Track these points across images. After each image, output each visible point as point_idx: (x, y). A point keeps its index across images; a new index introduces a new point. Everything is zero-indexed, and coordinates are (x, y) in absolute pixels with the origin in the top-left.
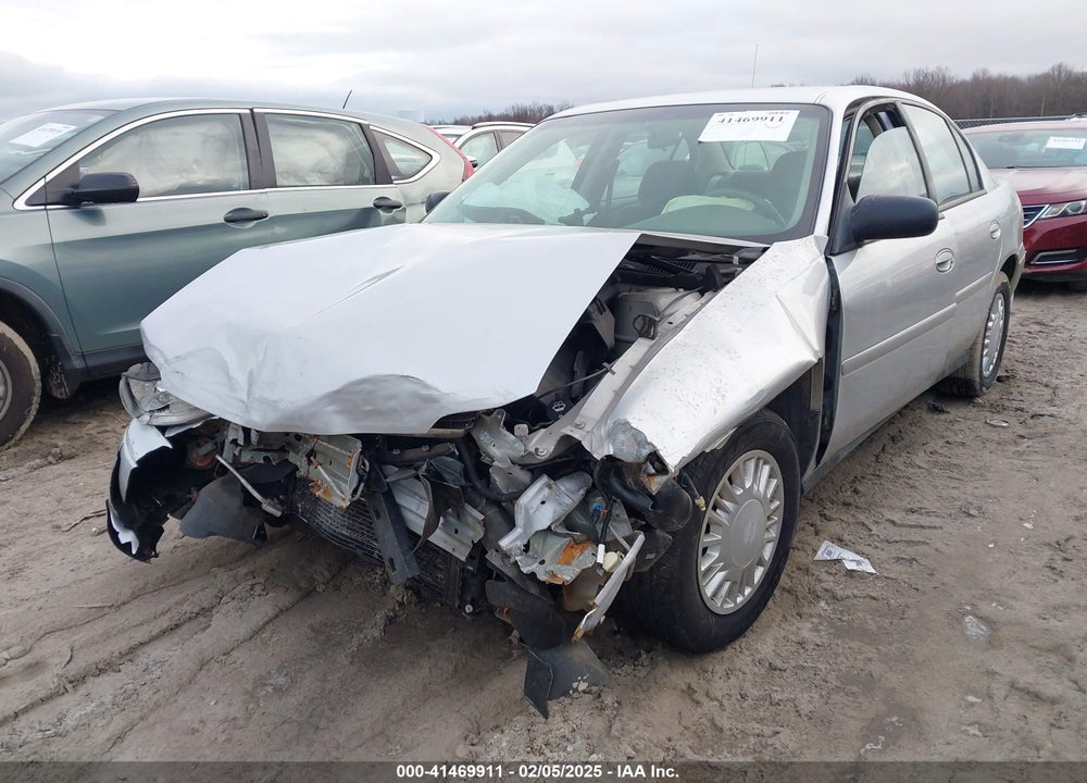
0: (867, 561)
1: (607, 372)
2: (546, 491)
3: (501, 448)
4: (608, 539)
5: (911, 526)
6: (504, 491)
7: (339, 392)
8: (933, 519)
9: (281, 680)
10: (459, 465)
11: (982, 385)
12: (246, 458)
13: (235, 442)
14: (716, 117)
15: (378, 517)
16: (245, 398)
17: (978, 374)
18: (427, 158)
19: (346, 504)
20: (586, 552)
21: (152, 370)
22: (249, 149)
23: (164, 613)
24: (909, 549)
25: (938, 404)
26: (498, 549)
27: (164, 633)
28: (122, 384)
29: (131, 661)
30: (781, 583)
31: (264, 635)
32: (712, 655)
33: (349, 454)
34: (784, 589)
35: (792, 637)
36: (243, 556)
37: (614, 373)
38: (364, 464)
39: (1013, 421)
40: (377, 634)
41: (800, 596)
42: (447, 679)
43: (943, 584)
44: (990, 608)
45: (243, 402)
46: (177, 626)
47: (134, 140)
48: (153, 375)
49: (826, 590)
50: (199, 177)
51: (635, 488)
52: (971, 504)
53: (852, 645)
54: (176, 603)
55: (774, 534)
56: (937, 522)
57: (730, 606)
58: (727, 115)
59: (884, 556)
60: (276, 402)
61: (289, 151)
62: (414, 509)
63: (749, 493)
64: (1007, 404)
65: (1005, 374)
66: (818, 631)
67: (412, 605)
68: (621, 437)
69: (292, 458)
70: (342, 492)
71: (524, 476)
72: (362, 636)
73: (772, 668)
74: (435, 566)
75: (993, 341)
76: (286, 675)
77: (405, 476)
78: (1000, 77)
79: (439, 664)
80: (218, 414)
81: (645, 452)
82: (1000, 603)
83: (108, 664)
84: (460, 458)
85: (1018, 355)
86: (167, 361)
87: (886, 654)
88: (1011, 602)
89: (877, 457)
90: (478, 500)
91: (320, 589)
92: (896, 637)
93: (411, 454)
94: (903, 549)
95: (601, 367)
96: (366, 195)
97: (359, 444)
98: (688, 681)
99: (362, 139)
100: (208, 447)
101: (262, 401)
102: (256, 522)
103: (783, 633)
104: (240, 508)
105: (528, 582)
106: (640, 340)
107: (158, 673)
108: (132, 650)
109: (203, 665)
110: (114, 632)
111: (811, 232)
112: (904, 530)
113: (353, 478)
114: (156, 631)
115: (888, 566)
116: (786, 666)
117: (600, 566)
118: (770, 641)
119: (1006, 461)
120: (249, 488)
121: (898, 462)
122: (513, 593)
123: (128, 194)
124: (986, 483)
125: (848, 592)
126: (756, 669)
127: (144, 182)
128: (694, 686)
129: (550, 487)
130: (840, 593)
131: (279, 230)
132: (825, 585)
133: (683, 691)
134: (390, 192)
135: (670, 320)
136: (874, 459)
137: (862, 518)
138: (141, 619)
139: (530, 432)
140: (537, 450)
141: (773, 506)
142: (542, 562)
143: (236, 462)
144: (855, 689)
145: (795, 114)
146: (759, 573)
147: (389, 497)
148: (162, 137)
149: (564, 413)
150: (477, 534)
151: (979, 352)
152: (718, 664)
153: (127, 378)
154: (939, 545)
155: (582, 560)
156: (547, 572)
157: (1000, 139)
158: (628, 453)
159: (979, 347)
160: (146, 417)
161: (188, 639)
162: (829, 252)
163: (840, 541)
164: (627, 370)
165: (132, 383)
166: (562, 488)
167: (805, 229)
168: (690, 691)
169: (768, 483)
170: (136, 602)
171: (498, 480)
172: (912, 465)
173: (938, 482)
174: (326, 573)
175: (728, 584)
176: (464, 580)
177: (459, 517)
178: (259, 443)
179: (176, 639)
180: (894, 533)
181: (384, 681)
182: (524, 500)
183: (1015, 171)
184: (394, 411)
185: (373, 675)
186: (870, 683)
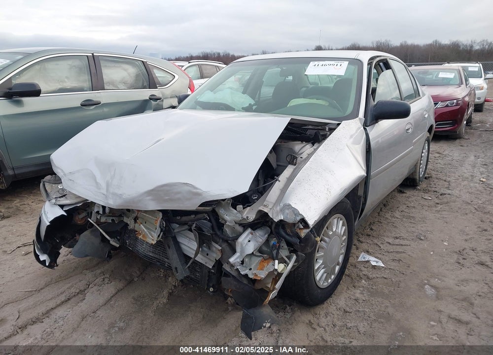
0: (381, 261)
1: (276, 181)
2: (250, 236)
3: (230, 216)
4: (279, 257)
5: (397, 245)
6: (231, 236)
7: (152, 190)
8: (406, 241)
9: (122, 324)
10: (209, 224)
11: (419, 181)
12: (103, 220)
13: (98, 212)
14: (312, 64)
15: (169, 248)
16: (105, 193)
17: (418, 176)
18: (172, 77)
19: (154, 242)
20: (270, 264)
21: (57, 178)
22: (92, 71)
23: (62, 293)
24: (397, 255)
25: (401, 189)
26: (228, 263)
27: (63, 303)
28: (41, 185)
29: (48, 317)
30: (345, 273)
31: (111, 303)
32: (318, 306)
33: (156, 219)
34: (346, 275)
35: (352, 297)
36: (97, 264)
37: (279, 181)
38: (163, 223)
39: (433, 196)
40: (165, 301)
41: (353, 278)
42: (200, 322)
43: (414, 271)
44: (435, 281)
45: (104, 195)
46: (69, 299)
47: (37, 67)
48: (58, 181)
49: (364, 275)
50: (68, 84)
51: (291, 234)
52: (421, 234)
53: (379, 300)
54: (68, 288)
55: (343, 251)
56: (407, 242)
57: (326, 284)
58: (316, 63)
59: (387, 259)
60: (121, 195)
61: (110, 73)
62: (186, 244)
63: (334, 233)
64: (430, 189)
65: (427, 176)
66: (363, 294)
67: (180, 287)
68: (287, 211)
69: (126, 220)
70: (152, 237)
71: (240, 229)
72: (158, 302)
73: (345, 312)
74: (195, 270)
75: (424, 162)
76: (124, 322)
77: (184, 229)
78: (412, 45)
79: (196, 314)
80: (91, 199)
81: (298, 218)
82: (439, 279)
83: (37, 319)
84: (210, 221)
85: (431, 167)
86: (65, 175)
87: (394, 304)
88: (444, 279)
89: (379, 213)
90: (218, 240)
91: (136, 279)
92: (397, 295)
93: (185, 219)
94: (395, 255)
95: (273, 179)
96: (146, 94)
97: (161, 214)
98: (309, 319)
99: (143, 68)
100: (84, 214)
101: (114, 194)
102: (107, 250)
103: (348, 295)
104: (100, 243)
105: (243, 278)
106: (290, 166)
107: (62, 323)
108: (48, 312)
109: (83, 318)
110: (39, 303)
111: (357, 116)
112: (394, 247)
113: (159, 230)
114: (59, 302)
115: (389, 263)
116: (351, 310)
117: (276, 270)
118: (343, 299)
119: (433, 214)
120: (104, 234)
121: (388, 215)
122: (235, 283)
123: (36, 93)
124: (426, 225)
125: (374, 276)
126: (338, 313)
127: (43, 87)
128: (312, 321)
129: (252, 234)
130: (371, 276)
131: (106, 110)
132: (364, 273)
133: (307, 324)
134: (156, 92)
135: (301, 156)
136: (377, 214)
137: (376, 241)
138: (51, 296)
139: (244, 208)
140: (247, 217)
141: (343, 239)
142: (250, 269)
143: (98, 222)
144: (382, 320)
145: (346, 63)
146: (337, 268)
147: (175, 239)
148: (50, 66)
149: (257, 199)
150: (218, 256)
151: (419, 166)
152: (321, 310)
153: (44, 182)
154: (410, 253)
155: (269, 268)
156: (253, 274)
157: (419, 73)
158: (290, 219)
159: (419, 164)
160: (54, 201)
161: (75, 306)
162: (365, 125)
163: (368, 252)
164: (285, 180)
165: (47, 185)
166: (258, 234)
167: (354, 115)
168: (310, 323)
169: (342, 228)
170: (47, 288)
171: (227, 230)
172: (394, 217)
173: (406, 225)
174: (138, 272)
175: (325, 274)
176: (209, 276)
177: (209, 248)
178: (109, 213)
179: (68, 306)
180: (391, 248)
181: (170, 324)
182: (240, 240)
183: (426, 87)
184: (179, 199)
185: (165, 321)
186: (388, 317)
